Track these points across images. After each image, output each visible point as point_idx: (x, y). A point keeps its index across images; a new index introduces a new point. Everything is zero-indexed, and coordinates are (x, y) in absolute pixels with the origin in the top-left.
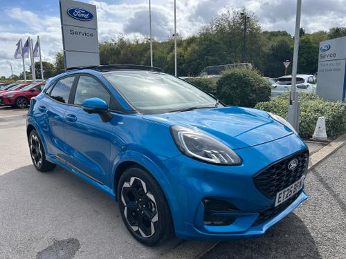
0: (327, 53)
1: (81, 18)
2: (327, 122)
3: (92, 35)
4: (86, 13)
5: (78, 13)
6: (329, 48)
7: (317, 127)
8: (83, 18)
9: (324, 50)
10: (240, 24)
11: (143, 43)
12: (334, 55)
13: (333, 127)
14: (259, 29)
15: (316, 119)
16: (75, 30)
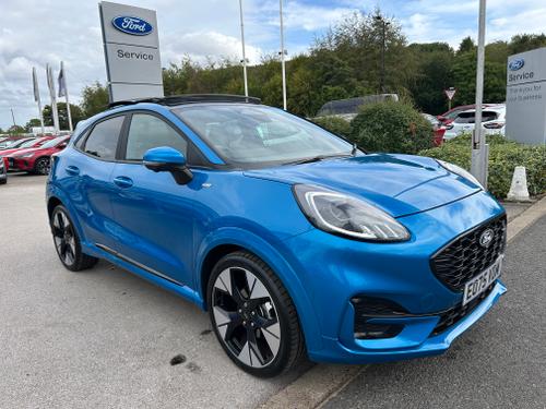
0: (520, 72)
1: (133, 31)
2: (528, 173)
3: (151, 57)
4: (141, 23)
5: (129, 24)
6: (522, 64)
7: (514, 182)
8: (138, 31)
9: (515, 69)
10: (374, 34)
11: (222, 69)
12: (531, 75)
13: (536, 181)
14: (402, 40)
15: (512, 170)
16: (126, 49)
